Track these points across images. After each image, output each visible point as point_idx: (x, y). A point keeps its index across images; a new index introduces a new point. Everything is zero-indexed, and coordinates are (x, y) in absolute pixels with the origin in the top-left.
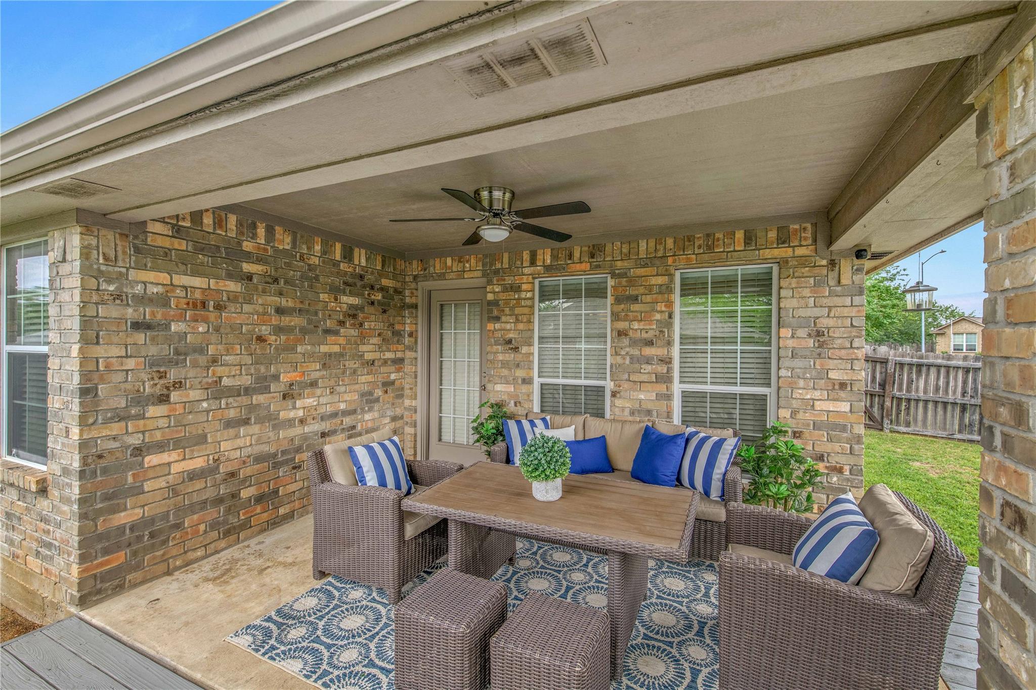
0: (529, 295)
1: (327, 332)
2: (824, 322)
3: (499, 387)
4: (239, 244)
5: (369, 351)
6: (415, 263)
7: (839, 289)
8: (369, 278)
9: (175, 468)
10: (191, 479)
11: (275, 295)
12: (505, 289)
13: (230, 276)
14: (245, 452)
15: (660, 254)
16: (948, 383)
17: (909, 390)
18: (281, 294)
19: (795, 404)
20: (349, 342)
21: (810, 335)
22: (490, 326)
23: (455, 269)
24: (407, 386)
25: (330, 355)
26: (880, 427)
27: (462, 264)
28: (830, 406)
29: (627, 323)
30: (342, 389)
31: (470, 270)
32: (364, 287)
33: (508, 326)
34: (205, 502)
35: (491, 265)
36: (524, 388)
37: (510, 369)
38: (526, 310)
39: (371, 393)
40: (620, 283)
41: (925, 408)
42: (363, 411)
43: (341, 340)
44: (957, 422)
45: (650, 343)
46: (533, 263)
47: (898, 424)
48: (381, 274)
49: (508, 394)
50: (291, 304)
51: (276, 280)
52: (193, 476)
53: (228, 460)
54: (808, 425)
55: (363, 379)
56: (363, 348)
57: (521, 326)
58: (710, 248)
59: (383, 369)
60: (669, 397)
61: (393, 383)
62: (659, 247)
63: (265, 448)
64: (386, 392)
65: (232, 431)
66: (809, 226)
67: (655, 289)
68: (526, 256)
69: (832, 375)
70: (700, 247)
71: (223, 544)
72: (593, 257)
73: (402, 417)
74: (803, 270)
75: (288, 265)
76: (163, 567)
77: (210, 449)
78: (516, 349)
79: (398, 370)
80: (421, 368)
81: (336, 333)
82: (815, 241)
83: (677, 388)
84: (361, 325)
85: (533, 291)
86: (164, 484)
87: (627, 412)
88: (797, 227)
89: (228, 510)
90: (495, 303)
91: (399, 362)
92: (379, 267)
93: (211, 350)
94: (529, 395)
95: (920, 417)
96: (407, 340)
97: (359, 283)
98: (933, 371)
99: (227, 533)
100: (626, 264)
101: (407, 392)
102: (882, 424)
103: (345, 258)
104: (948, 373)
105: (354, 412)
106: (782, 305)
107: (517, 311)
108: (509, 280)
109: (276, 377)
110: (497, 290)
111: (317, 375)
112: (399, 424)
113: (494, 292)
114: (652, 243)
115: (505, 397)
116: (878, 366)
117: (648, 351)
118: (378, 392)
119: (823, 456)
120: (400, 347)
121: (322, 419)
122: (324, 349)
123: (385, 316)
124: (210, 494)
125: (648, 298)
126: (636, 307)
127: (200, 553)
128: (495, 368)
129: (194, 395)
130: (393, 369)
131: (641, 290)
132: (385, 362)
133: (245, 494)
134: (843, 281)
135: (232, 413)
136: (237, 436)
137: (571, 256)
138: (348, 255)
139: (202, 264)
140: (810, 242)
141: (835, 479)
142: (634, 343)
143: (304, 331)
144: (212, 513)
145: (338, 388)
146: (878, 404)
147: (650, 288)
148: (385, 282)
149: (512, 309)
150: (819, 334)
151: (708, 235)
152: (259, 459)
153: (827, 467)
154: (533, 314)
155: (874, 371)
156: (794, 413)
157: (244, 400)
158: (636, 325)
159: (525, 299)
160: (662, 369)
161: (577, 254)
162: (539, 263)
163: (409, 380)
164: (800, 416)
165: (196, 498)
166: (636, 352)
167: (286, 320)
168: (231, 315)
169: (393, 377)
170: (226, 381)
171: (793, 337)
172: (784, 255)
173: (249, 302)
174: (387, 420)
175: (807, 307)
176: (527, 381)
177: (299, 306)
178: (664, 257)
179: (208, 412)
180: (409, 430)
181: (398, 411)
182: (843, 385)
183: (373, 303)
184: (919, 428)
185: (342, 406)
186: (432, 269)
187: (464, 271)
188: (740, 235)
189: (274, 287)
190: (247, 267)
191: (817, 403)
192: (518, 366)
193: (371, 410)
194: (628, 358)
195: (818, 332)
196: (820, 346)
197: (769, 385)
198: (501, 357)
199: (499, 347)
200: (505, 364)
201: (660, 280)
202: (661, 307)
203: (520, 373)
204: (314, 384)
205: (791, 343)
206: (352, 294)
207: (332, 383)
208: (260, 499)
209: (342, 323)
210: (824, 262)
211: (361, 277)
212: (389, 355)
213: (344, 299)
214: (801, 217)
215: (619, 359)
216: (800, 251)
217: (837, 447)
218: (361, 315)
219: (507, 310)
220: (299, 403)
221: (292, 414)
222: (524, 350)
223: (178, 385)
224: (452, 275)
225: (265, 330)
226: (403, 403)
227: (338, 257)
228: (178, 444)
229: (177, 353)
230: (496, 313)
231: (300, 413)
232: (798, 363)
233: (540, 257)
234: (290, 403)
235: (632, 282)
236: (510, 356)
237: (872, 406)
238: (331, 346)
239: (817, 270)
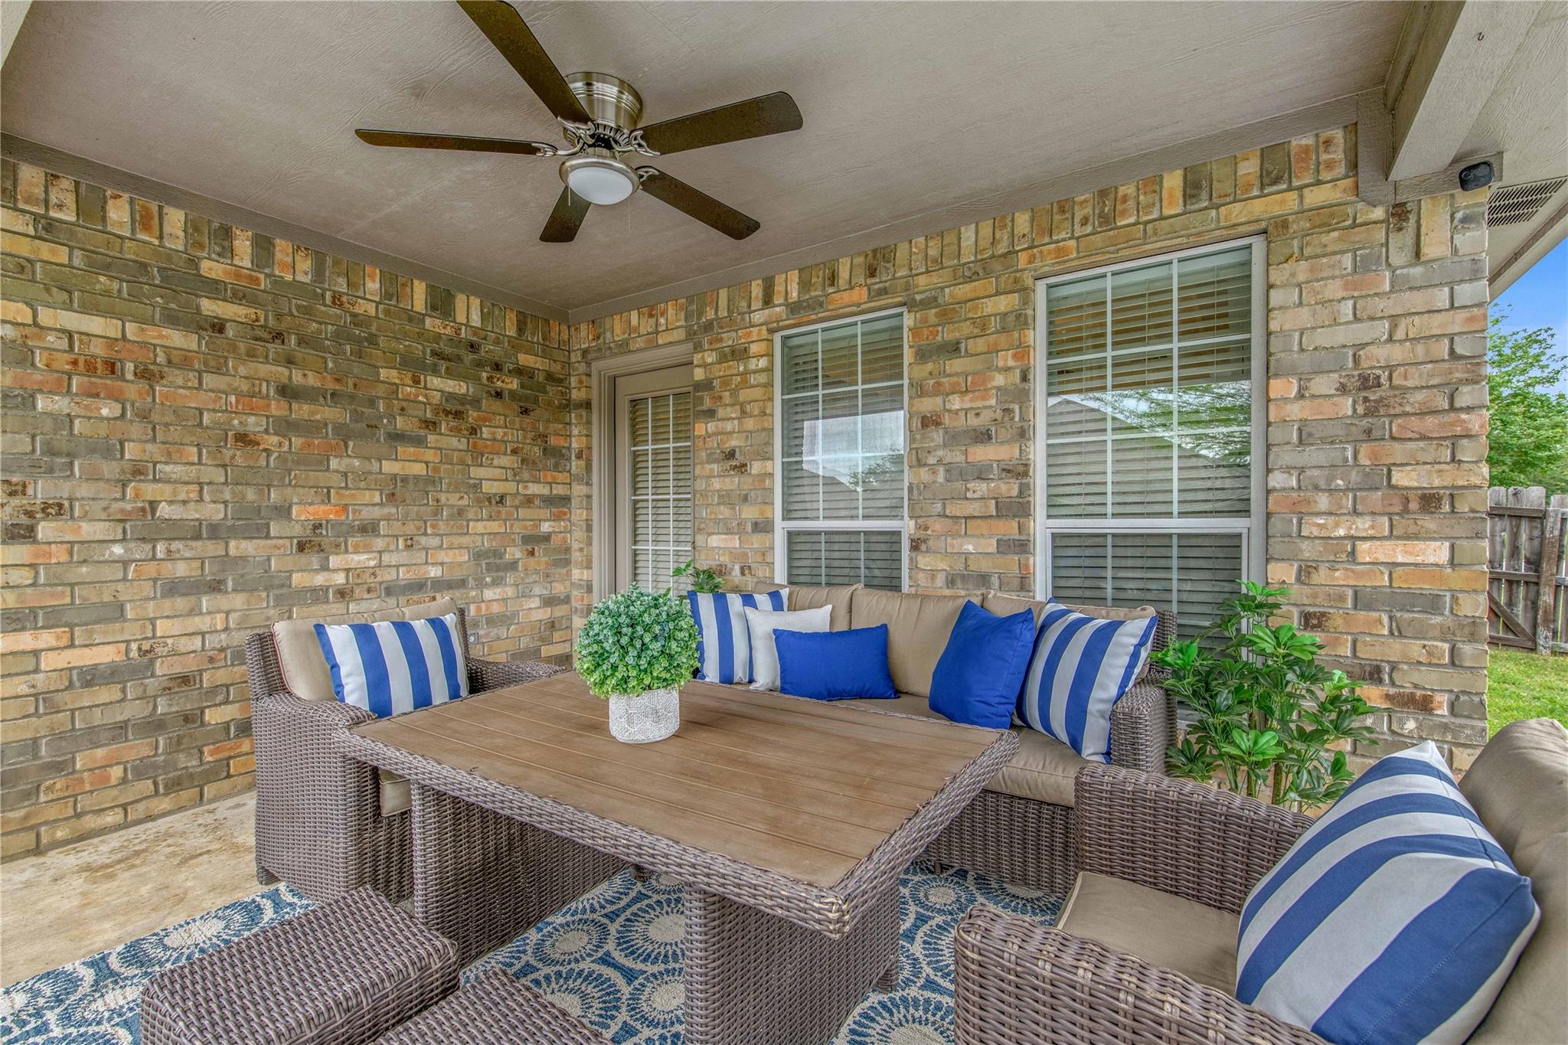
0: (763, 363)
1: (397, 437)
2: (1380, 355)
3: (715, 541)
4: (194, 263)
5: (491, 477)
6: (583, 327)
7: (1418, 270)
8: (488, 348)
9: (48, 661)
10: (88, 684)
11: (276, 362)
12: (723, 358)
13: (172, 320)
14: (213, 641)
15: (1001, 249)
18: (290, 362)
19: (1307, 550)
20: (446, 459)
21: (1343, 389)
22: (700, 430)
23: (643, 331)
24: (575, 546)
25: (405, 479)
26: (1529, 644)
27: (654, 320)
28: (1399, 553)
29: (939, 400)
30: (434, 542)
31: (667, 330)
32: (479, 364)
33: (728, 426)
34: (123, 726)
35: (700, 314)
36: (757, 541)
37: (732, 506)
38: (758, 393)
39: (497, 554)
40: (925, 320)
42: (481, 585)
43: (429, 455)
45: (983, 436)
46: (768, 301)
48: (516, 346)
49: (731, 552)
50: (312, 380)
51: (278, 336)
52: (91, 677)
53: (174, 653)
54: (1342, 598)
55: (479, 527)
56: (476, 472)
57: (750, 424)
58: (1107, 220)
59: (523, 513)
60: (1023, 546)
61: (546, 538)
62: (1004, 236)
64: (532, 553)
65: (181, 603)
66: (1338, 135)
67: (994, 324)
68: (757, 289)
69: (1400, 478)
70: (1085, 221)
71: (165, 804)
72: (872, 275)
73: (567, 600)
74: (1325, 239)
75: (306, 311)
76: (27, 840)
77: (132, 631)
78: (742, 468)
79: (558, 518)
80: (599, 516)
81: (420, 442)
82: (1354, 166)
83: (1042, 527)
84: (473, 431)
85: (770, 355)
86: (24, 689)
87: (940, 580)
88: (1308, 141)
89: (176, 745)
90: (707, 385)
91: (559, 503)
92: (512, 332)
93: (131, 451)
94: (767, 552)
96: (576, 465)
97: (468, 358)
99: (175, 786)
100: (935, 279)
101: (576, 556)
102: (1533, 638)
103: (434, 308)
105: (462, 583)
106: (1274, 326)
107: (744, 395)
108: (729, 339)
109: (283, 511)
110: (709, 360)
111: (377, 512)
112: (560, 611)
113: (705, 365)
114: (986, 228)
115: (724, 559)
116: (1524, 526)
117: (982, 453)
118: (514, 553)
119: (1378, 670)
120: (562, 477)
121: (389, 591)
122: (389, 467)
123: (527, 420)
124: (134, 711)
125: (980, 344)
126: (956, 365)
127: (110, 819)
128: (708, 505)
129: (89, 530)
130: (545, 513)
131: (966, 328)
132: (529, 500)
133: (215, 716)
134: (1429, 251)
135: (181, 570)
136: (194, 611)
137: (833, 279)
138: (441, 303)
139: (107, 293)
140: (1341, 170)
141: (1411, 725)
142: (953, 439)
143: (344, 434)
144: (138, 748)
145: (423, 540)
146: (1526, 599)
147: (982, 324)
148: (525, 359)
149: (734, 393)
150: (1367, 383)
151: (1103, 194)
153: (1388, 697)
154: (771, 399)
155: (1515, 536)
156: (1305, 573)
157: (212, 548)
158: (956, 403)
159: (755, 372)
160: (1010, 488)
161: (844, 274)
162: (778, 299)
163: (577, 535)
164: (1321, 576)
165: (98, 718)
166: (956, 457)
167: (302, 410)
168: (176, 388)
169: (546, 527)
170: (164, 510)
171: (1301, 396)
172: (1277, 211)
173: (218, 371)
174: (535, 603)
175: (1336, 323)
176: (763, 527)
177: (331, 386)
178: (1012, 253)
179: (125, 564)
180: (578, 622)
181: (559, 589)
182: (1429, 501)
183: (499, 395)
185: (434, 572)
186: (608, 335)
187: (657, 333)
188: (1173, 181)
189: (273, 348)
190: (209, 307)
191: (1363, 547)
192: (745, 499)
193: (496, 583)
194: (941, 470)
195: (1364, 379)
196: (1370, 413)
197: (1245, 512)
198: (717, 484)
199: (715, 466)
200: (725, 498)
201: (1004, 303)
202: (1006, 359)
203: (749, 513)
204: (368, 529)
205: (1296, 411)
206: (450, 374)
207: (410, 528)
209: (431, 425)
210: (1379, 213)
211: (473, 347)
212: (534, 489)
213: (435, 382)
214: (1314, 116)
215: (924, 474)
216: (1315, 197)
217: (1415, 649)
218: (473, 414)
219: (727, 397)
220: (334, 561)
221: (320, 579)
223: (56, 509)
224: (640, 343)
225: (253, 424)
226: (569, 574)
227: (420, 305)
228: (54, 618)
229: (51, 451)
230: (708, 402)
231: (340, 579)
232: (1313, 456)
233: (779, 288)
234: (315, 561)
235: (947, 315)
236: (733, 482)
237: (1511, 603)
238: (407, 464)
239: (1359, 234)
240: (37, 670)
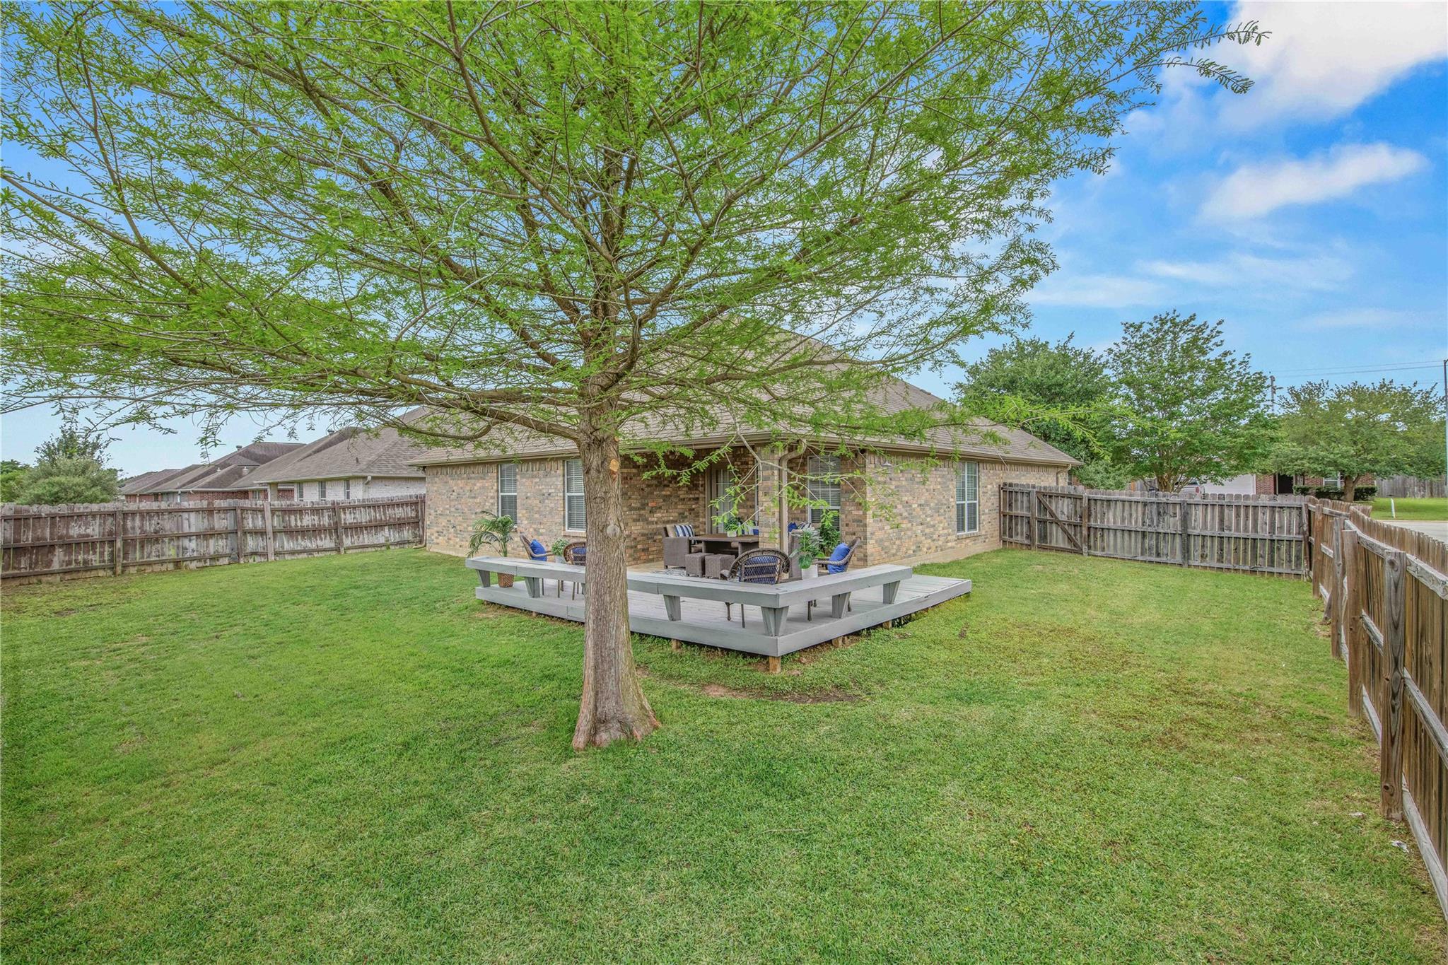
1: (665, 486)
5: (683, 494)
16: (1131, 515)
17: (1102, 522)
19: (846, 512)
20: (673, 490)
25: (666, 496)
26: (1080, 552)
28: (857, 513)
41: (1115, 535)
43: (670, 489)
44: (1139, 545)
47: (1096, 549)
55: (680, 506)
56: (680, 493)
59: (689, 503)
61: (694, 509)
63: (646, 532)
64: (691, 512)
69: (857, 500)
79: (696, 503)
80: (707, 502)
81: (668, 486)
95: (1112, 543)
96: (700, 489)
98: (1119, 504)
101: (701, 514)
102: (1082, 549)
104: (1130, 506)
108: (744, 459)
109: (648, 505)
111: (662, 504)
116: (1078, 502)
118: (687, 514)
120: (697, 492)
122: (664, 493)
132: (690, 499)
133: (639, 547)
143: (656, 486)
145: (669, 510)
146: (1079, 533)
152: (643, 535)
155: (1075, 506)
156: (846, 515)
163: (702, 508)
169: (694, 506)
181: (697, 524)
182: (859, 504)
184: (1111, 552)
191: (853, 511)
204: (660, 508)
207: (667, 507)
208: (643, 550)
209: (670, 482)
212: (691, 496)
225: (644, 486)
226: (699, 520)
237: (1075, 535)
238: (666, 492)
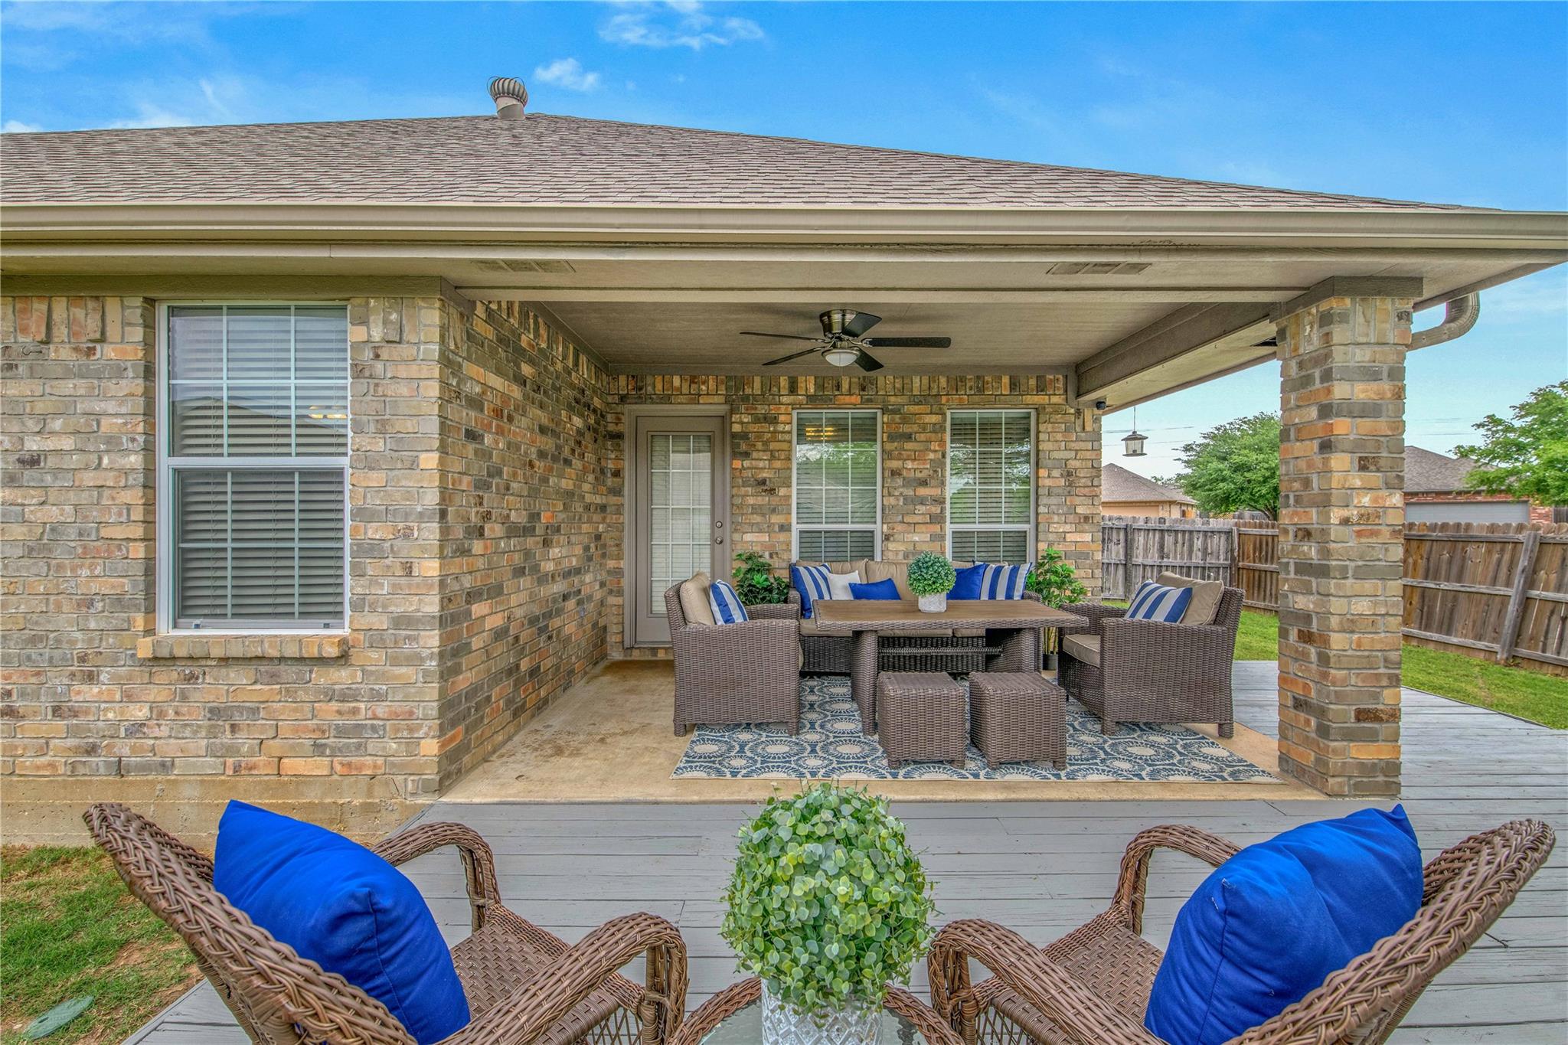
0: (787, 428)
1: (566, 461)
2: (1073, 464)
3: (748, 537)
4: (520, 336)
6: (624, 379)
7: (1083, 434)
8: (587, 394)
9: (488, 623)
10: (495, 640)
11: (538, 407)
12: (757, 420)
13: (515, 378)
14: (524, 611)
15: (934, 392)
18: (541, 407)
19: (1051, 537)
21: (1062, 475)
22: (737, 464)
23: (685, 391)
27: (696, 386)
28: (1077, 537)
29: (900, 462)
30: (574, 539)
31: (708, 394)
32: (585, 405)
33: (761, 464)
34: (503, 672)
35: (737, 390)
36: (782, 537)
37: (764, 515)
38: (785, 446)
39: (589, 548)
40: (893, 420)
42: (585, 572)
45: (924, 483)
46: (793, 389)
48: (594, 390)
49: (762, 543)
50: (546, 421)
51: (539, 389)
52: (497, 636)
53: (514, 619)
56: (585, 487)
57: (778, 464)
58: (981, 390)
59: (595, 518)
60: (942, 537)
62: (934, 386)
63: (536, 608)
65: (516, 583)
66: (1061, 377)
67: (929, 428)
68: (784, 382)
69: (1079, 510)
70: (971, 388)
71: (513, 728)
72: (863, 390)
73: (605, 584)
74: (1057, 417)
75: (546, 369)
77: (505, 603)
78: (771, 491)
80: (629, 520)
82: (1066, 391)
83: (949, 528)
84: (583, 456)
85: (790, 423)
86: (481, 643)
87: (901, 556)
88: (1052, 377)
89: (514, 686)
90: (744, 436)
91: (604, 510)
92: (593, 381)
93: (506, 473)
94: (789, 544)
96: (610, 481)
97: (582, 400)
99: (514, 716)
100: (900, 400)
101: (611, 550)
103: (575, 364)
106: (1040, 448)
107: (773, 446)
108: (762, 410)
110: (746, 420)
113: (742, 423)
114: (925, 381)
115: (757, 549)
117: (923, 491)
118: (593, 548)
120: (605, 490)
121: (564, 576)
122: (564, 483)
123: (596, 447)
124: (505, 661)
125: (922, 437)
126: (909, 446)
128: (743, 514)
129: (497, 530)
130: (600, 517)
131: (915, 428)
133: (523, 666)
134: (1087, 428)
135: (516, 558)
136: (519, 589)
137: (838, 387)
138: (577, 362)
139: (501, 360)
140: (1061, 392)
142: (907, 483)
143: (553, 458)
144: (507, 687)
147: (923, 428)
148: (596, 401)
149: (766, 443)
150: (1069, 474)
151: (978, 377)
152: (532, 621)
154: (791, 450)
156: (1050, 544)
157: (523, 543)
158: (909, 465)
159: (783, 432)
160: (936, 509)
161: (845, 386)
162: (801, 392)
163: (613, 534)
164: (1055, 547)
165: (498, 665)
166: (910, 492)
167: (544, 442)
168: (516, 429)
169: (600, 528)
170: (513, 516)
171: (1049, 477)
172: (1042, 402)
173: (525, 415)
175: (1060, 450)
176: (785, 528)
177: (551, 424)
178: (938, 395)
179: (504, 553)
180: (614, 600)
182: (1086, 518)
183: (589, 428)
185: (574, 562)
186: (649, 388)
187: (700, 395)
188: (1006, 380)
189: (538, 397)
190: (524, 368)
191: (1068, 535)
192: (774, 511)
193: (589, 570)
194: (902, 499)
195: (1068, 472)
196: (1070, 485)
197: (1028, 522)
198: (751, 501)
199: (750, 489)
200: (756, 509)
201: (934, 419)
202: (935, 446)
203: (776, 519)
204: (559, 529)
205: (1048, 482)
206: (578, 413)
208: (530, 675)
210: (1072, 411)
211: (583, 393)
212: (599, 499)
214: (1055, 368)
215: (892, 501)
216: (1055, 399)
217: (1082, 573)
218: (583, 443)
219: (759, 445)
220: (551, 553)
221: (547, 567)
222: (782, 492)
223: (489, 515)
224: (682, 399)
225: (533, 453)
226: (606, 564)
227: (571, 362)
228: (488, 593)
229: (488, 474)
230: (744, 447)
231: (552, 566)
232: (1053, 500)
233: (801, 385)
234: (546, 552)
235: (905, 420)
236: (764, 500)
238: (569, 482)
239: (1067, 417)
240: (484, 631)
